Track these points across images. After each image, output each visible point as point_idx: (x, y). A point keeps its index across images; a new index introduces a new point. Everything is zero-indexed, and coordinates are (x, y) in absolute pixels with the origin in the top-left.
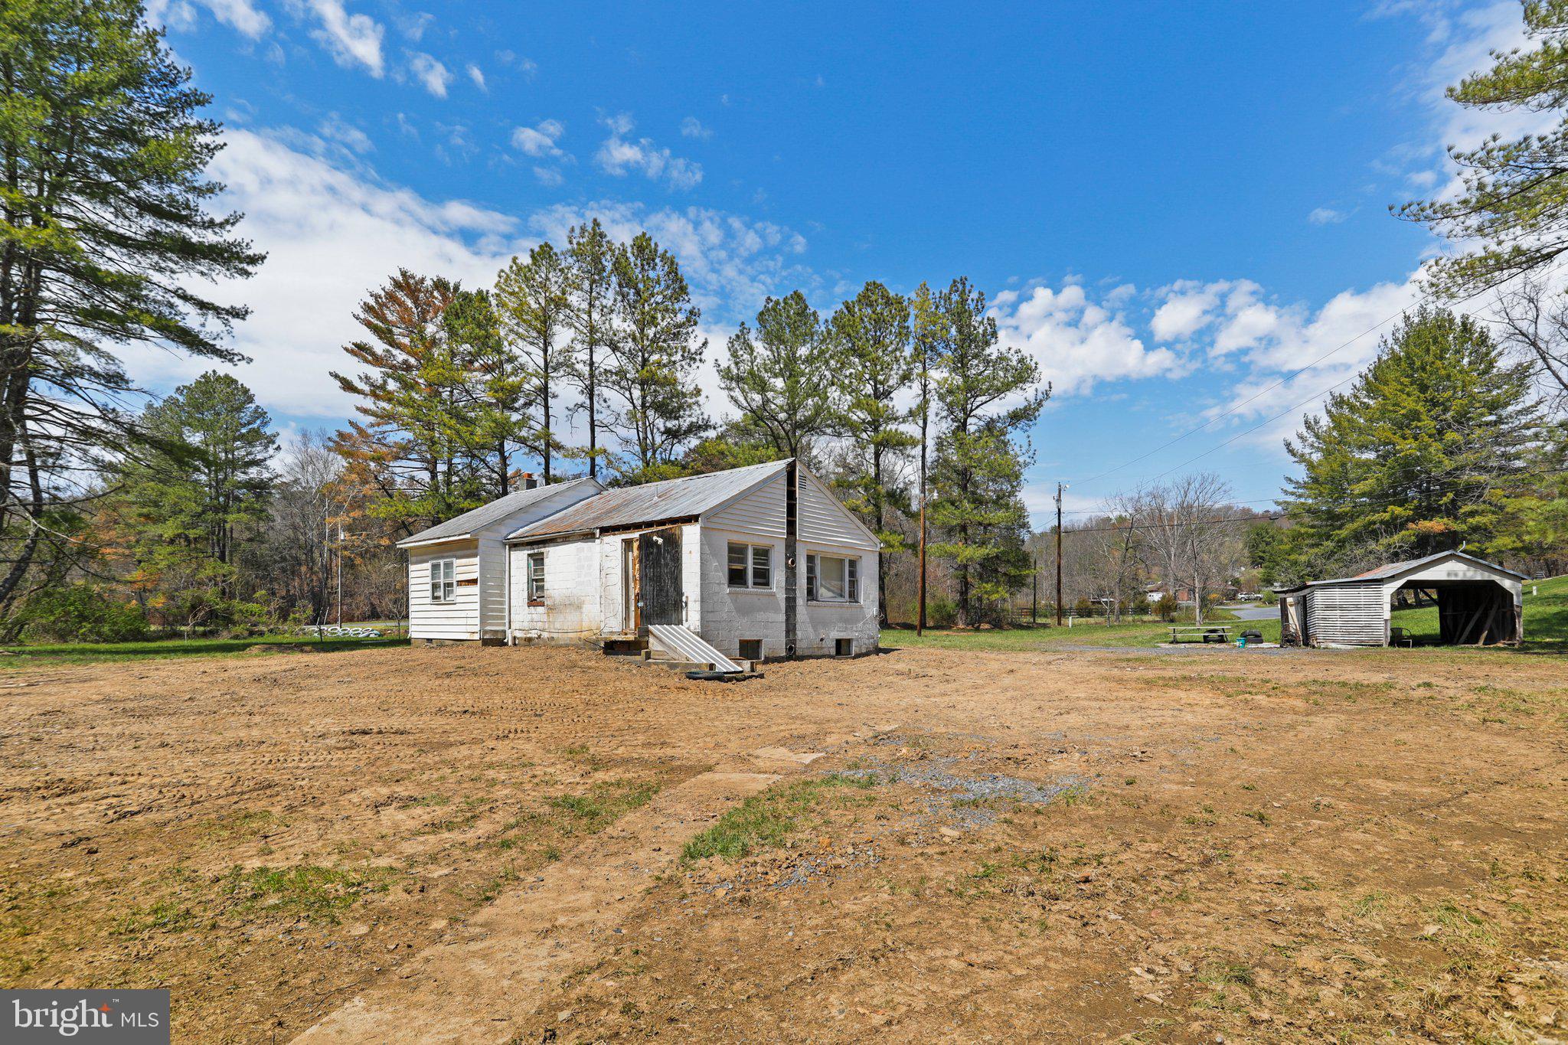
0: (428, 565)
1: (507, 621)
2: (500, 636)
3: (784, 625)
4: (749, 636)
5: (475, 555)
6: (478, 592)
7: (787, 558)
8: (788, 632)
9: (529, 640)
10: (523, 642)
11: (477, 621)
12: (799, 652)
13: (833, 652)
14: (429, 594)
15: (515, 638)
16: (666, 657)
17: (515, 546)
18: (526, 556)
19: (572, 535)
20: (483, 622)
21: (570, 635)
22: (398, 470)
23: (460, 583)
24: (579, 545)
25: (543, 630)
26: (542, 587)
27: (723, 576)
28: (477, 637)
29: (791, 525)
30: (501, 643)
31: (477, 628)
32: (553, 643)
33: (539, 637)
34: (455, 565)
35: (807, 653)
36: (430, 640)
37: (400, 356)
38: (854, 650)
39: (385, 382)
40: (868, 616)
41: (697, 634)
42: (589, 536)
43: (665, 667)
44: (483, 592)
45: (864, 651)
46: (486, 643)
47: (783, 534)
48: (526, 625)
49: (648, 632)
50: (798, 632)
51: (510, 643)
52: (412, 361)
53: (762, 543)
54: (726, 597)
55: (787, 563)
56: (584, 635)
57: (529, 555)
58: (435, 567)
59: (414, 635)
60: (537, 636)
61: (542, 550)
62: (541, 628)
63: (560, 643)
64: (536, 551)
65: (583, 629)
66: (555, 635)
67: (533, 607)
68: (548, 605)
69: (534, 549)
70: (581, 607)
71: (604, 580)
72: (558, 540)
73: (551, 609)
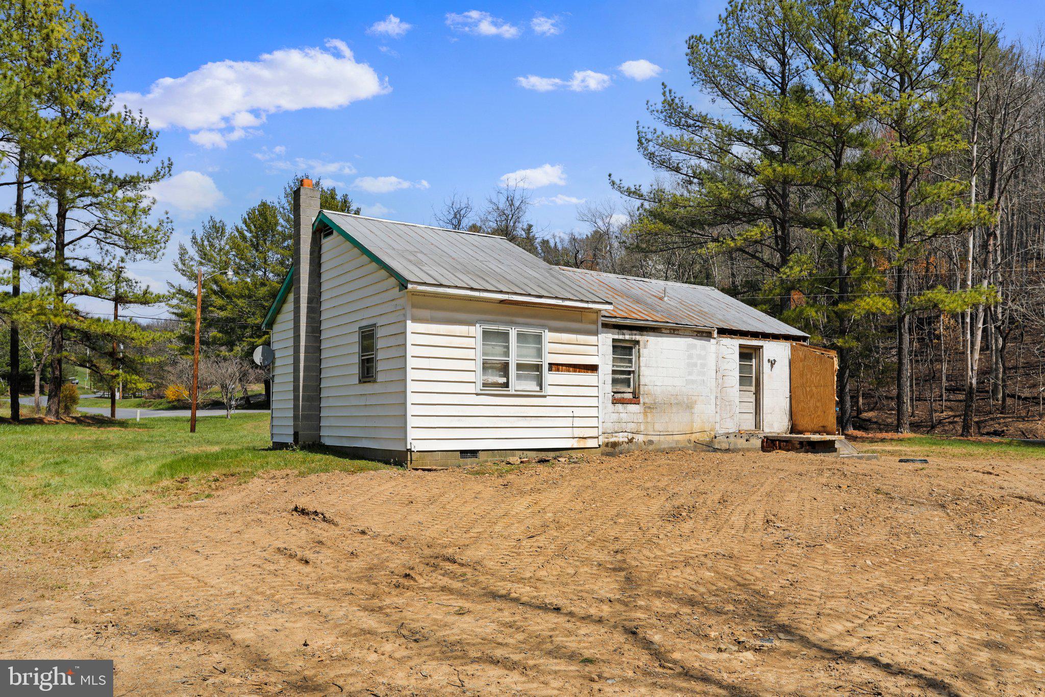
9: (615, 445)
10: (605, 448)
11: (597, 422)
14: (475, 377)
18: (610, 341)
19: (685, 329)
21: (676, 438)
23: (556, 367)
24: (690, 340)
25: (637, 433)
28: (592, 444)
31: (595, 432)
32: (651, 448)
33: (631, 441)
34: (544, 339)
36: (469, 452)
42: (705, 334)
48: (610, 427)
56: (693, 437)
57: (615, 340)
60: (626, 440)
61: (638, 338)
62: (634, 431)
63: (663, 446)
64: (627, 337)
65: (694, 431)
66: (655, 438)
67: (620, 405)
68: (644, 403)
69: (624, 334)
70: (692, 408)
71: (720, 381)
72: (664, 331)
73: (649, 408)
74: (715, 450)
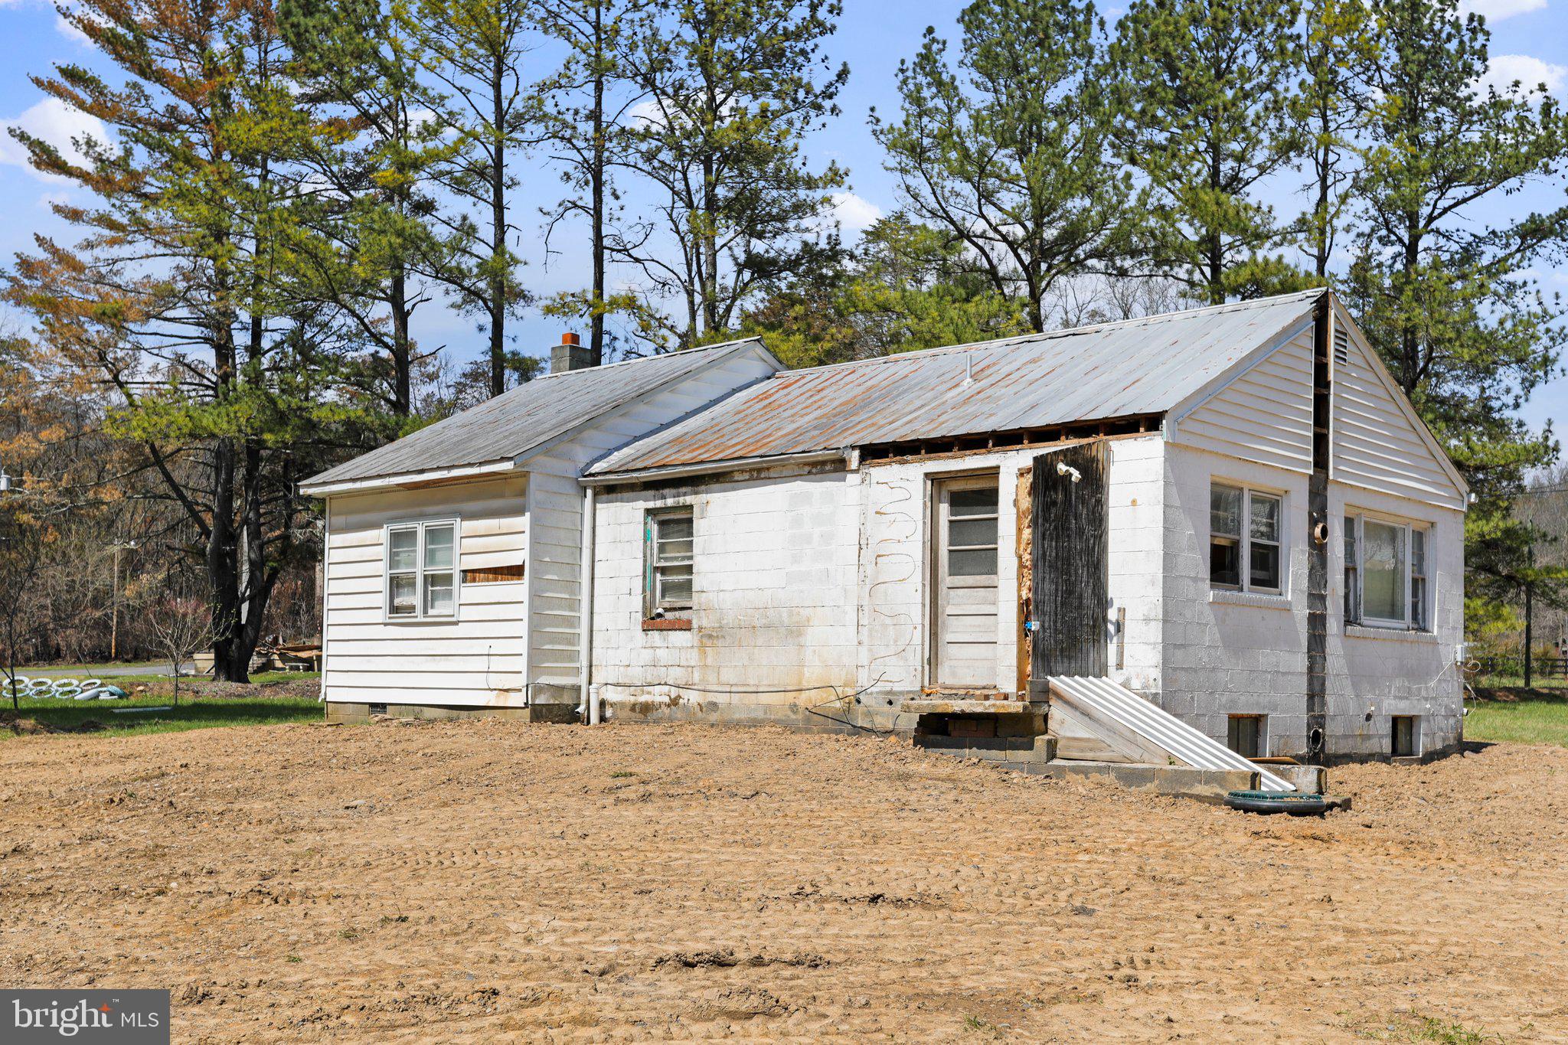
0: (382, 534)
1: (585, 663)
2: (567, 699)
3: (1305, 679)
4: (1246, 707)
5: (519, 511)
6: (526, 598)
7: (1313, 523)
8: (1311, 697)
9: (646, 708)
10: (625, 714)
11: (521, 664)
12: (1331, 747)
13: (1386, 746)
14: (382, 600)
15: (602, 704)
16: (1106, 755)
17: (609, 490)
18: (640, 515)
19: (783, 464)
20: (533, 667)
21: (765, 699)
22: (148, 342)
23: (470, 575)
24: (798, 486)
25: (687, 687)
26: (687, 587)
27: (1200, 563)
28: (517, 700)
29: (1320, 443)
30: (570, 715)
31: (520, 681)
32: (714, 717)
33: (674, 702)
34: (457, 535)
35: (1344, 748)
36: (378, 707)
37: (161, 98)
38: (1422, 745)
39: (128, 152)
40: (1447, 664)
41: (1154, 699)
42: (830, 467)
43: (1109, 779)
44: (535, 595)
45: (1439, 746)
46: (539, 714)
47: (1305, 464)
48: (636, 675)
49: (1045, 694)
50: (1330, 699)
51: (594, 718)
52: (186, 108)
53: (1270, 483)
54: (1207, 610)
55: (1311, 535)
56: (803, 700)
57: (649, 512)
58: (400, 540)
59: (333, 695)
60: (667, 700)
61: (689, 499)
62: (681, 682)
63: (737, 716)
64: (670, 502)
65: (805, 685)
66: (721, 699)
67: (656, 633)
68: (700, 629)
69: (664, 497)
70: (800, 634)
71: (870, 569)
72: (737, 476)
73: (710, 636)
74: (858, 731)
